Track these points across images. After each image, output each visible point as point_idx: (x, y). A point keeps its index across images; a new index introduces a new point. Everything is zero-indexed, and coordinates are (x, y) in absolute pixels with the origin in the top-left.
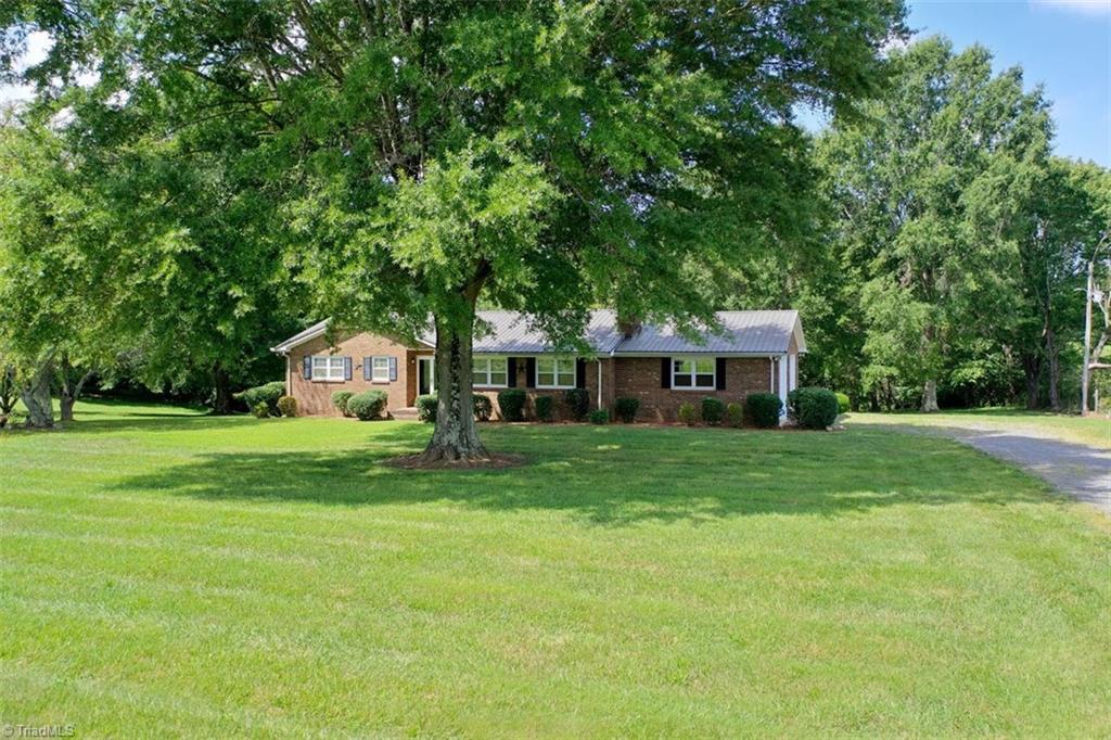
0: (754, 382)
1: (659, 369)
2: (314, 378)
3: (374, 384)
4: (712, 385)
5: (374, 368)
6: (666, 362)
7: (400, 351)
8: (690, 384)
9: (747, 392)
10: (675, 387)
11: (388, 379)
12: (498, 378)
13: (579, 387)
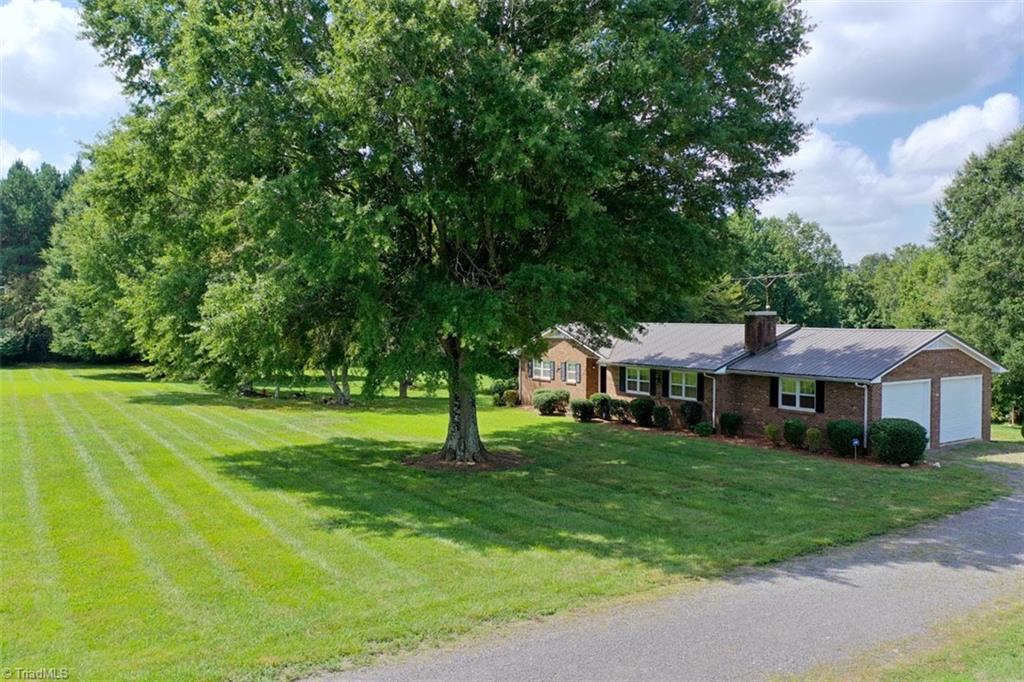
0: (850, 407)
1: (769, 388)
2: (535, 377)
3: (568, 384)
4: (812, 407)
5: (568, 372)
6: (774, 382)
7: (582, 359)
8: (794, 405)
9: (843, 417)
10: (782, 407)
11: (575, 381)
12: (644, 386)
13: (697, 399)
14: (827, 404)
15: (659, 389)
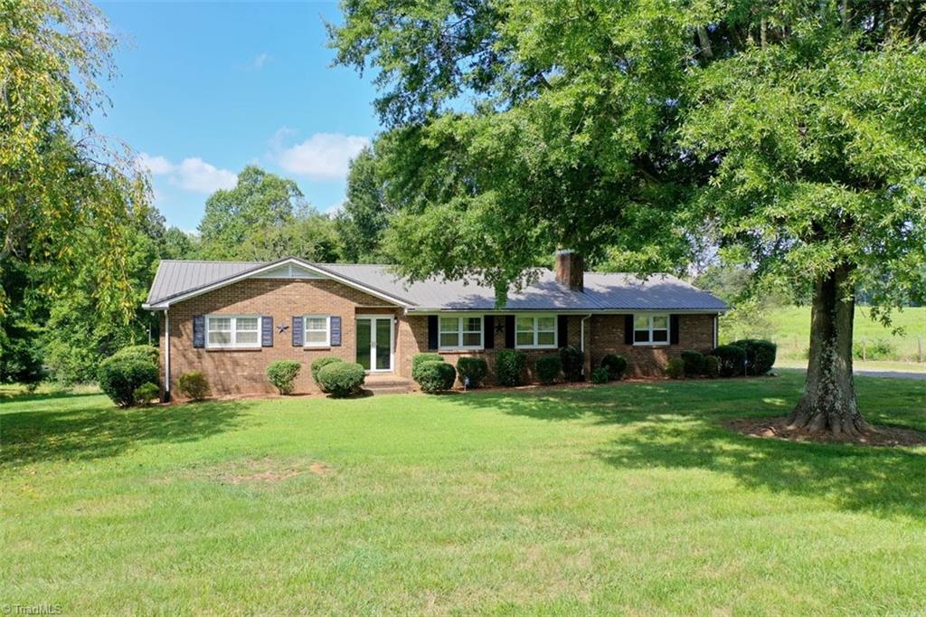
0: (700, 336)
1: (623, 326)
2: (210, 346)
4: (666, 340)
5: (305, 330)
6: (629, 320)
7: (347, 308)
8: (647, 340)
9: (695, 346)
10: (635, 344)
11: (327, 344)
12: (471, 340)
13: (559, 346)
14: (681, 335)
15: (500, 340)
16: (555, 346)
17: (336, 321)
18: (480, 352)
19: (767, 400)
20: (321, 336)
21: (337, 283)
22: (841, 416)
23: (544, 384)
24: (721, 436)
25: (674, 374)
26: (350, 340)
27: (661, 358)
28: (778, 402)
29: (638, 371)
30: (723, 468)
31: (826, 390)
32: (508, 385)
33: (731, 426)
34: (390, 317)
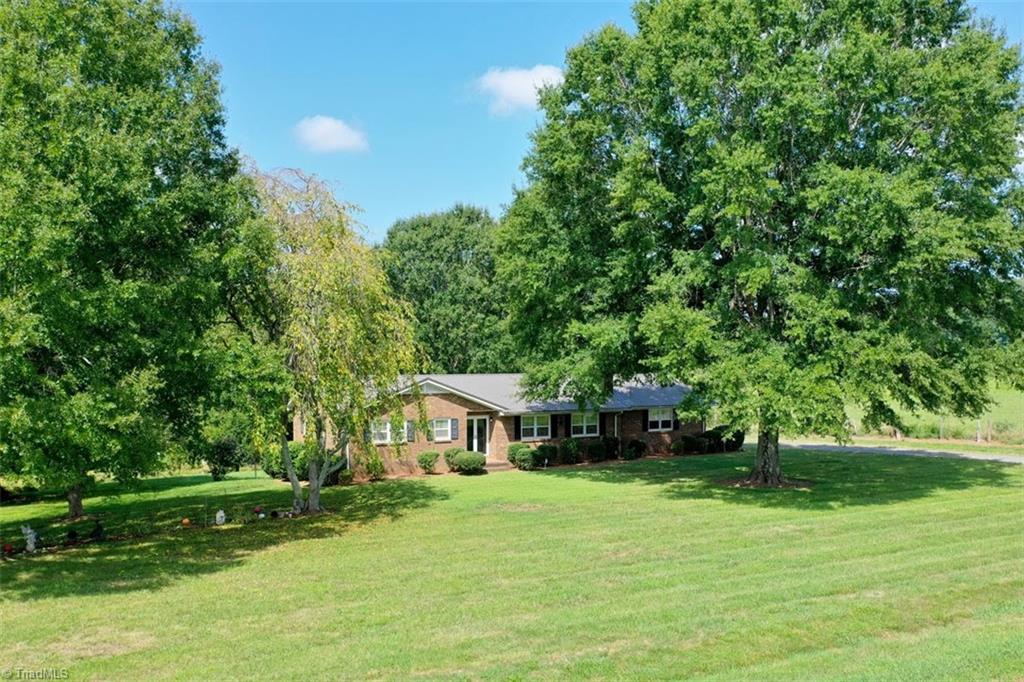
1: (642, 418)
2: (376, 442)
3: (437, 443)
4: (670, 427)
5: (435, 429)
6: (645, 413)
7: (461, 414)
8: (658, 427)
9: (690, 430)
10: (650, 430)
11: (449, 438)
12: (542, 431)
13: (601, 434)
14: (680, 424)
15: (561, 431)
16: (597, 434)
17: (455, 421)
18: (549, 441)
19: (737, 468)
20: (444, 433)
21: (455, 395)
22: (772, 475)
23: (594, 462)
24: (714, 488)
25: (677, 452)
26: (464, 434)
27: (667, 439)
28: (744, 469)
29: (651, 449)
30: (718, 498)
31: (765, 463)
32: (571, 463)
33: (718, 481)
34: (487, 417)
